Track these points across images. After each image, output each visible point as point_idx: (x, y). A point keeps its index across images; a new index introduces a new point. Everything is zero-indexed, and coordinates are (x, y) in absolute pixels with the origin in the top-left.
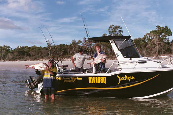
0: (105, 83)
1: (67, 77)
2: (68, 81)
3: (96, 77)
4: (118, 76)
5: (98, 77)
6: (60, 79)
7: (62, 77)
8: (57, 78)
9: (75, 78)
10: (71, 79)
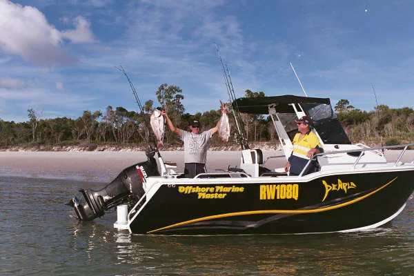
0: (296, 198)
1: (205, 186)
2: (209, 196)
3: (277, 184)
4: (324, 182)
5: (281, 184)
6: (188, 190)
7: (194, 186)
8: (180, 188)
9: (226, 188)
10: (217, 191)
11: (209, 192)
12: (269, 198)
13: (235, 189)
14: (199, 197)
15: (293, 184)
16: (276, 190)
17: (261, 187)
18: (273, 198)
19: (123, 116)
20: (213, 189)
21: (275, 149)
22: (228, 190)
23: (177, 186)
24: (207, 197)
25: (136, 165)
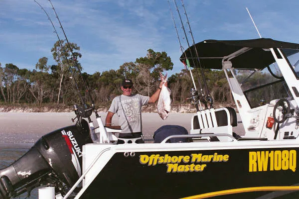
0: (293, 169)
2: (182, 169)
3: (270, 150)
5: (275, 149)
6: (153, 160)
7: (162, 154)
8: (142, 157)
9: (207, 156)
10: (193, 160)
11: (182, 163)
12: (260, 170)
13: (218, 158)
14: (169, 170)
15: (289, 149)
16: (269, 158)
17: (251, 154)
18: (265, 169)
19: (13, 73)
20: (189, 157)
22: (207, 158)
23: (138, 154)
24: (179, 170)
25: (62, 130)
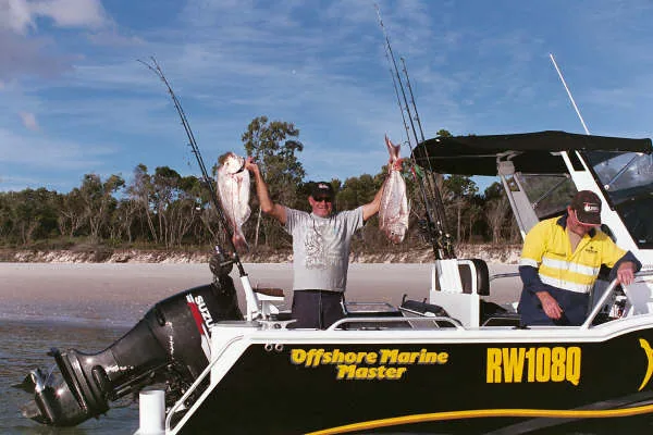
0: (574, 379)
1: (356, 348)
2: (363, 373)
3: (527, 346)
4: (644, 343)
5: (537, 346)
6: (314, 358)
7: (329, 348)
8: (295, 352)
9: (408, 354)
10: (384, 360)
11: (364, 364)
12: (508, 379)
13: (427, 358)
14: (341, 375)
15: (566, 345)
16: (526, 361)
17: (491, 352)
18: (518, 379)
19: (169, 185)
20: (375, 355)
21: (503, 261)
22: (409, 358)
23: (288, 348)
24: (359, 376)
25: (187, 293)
